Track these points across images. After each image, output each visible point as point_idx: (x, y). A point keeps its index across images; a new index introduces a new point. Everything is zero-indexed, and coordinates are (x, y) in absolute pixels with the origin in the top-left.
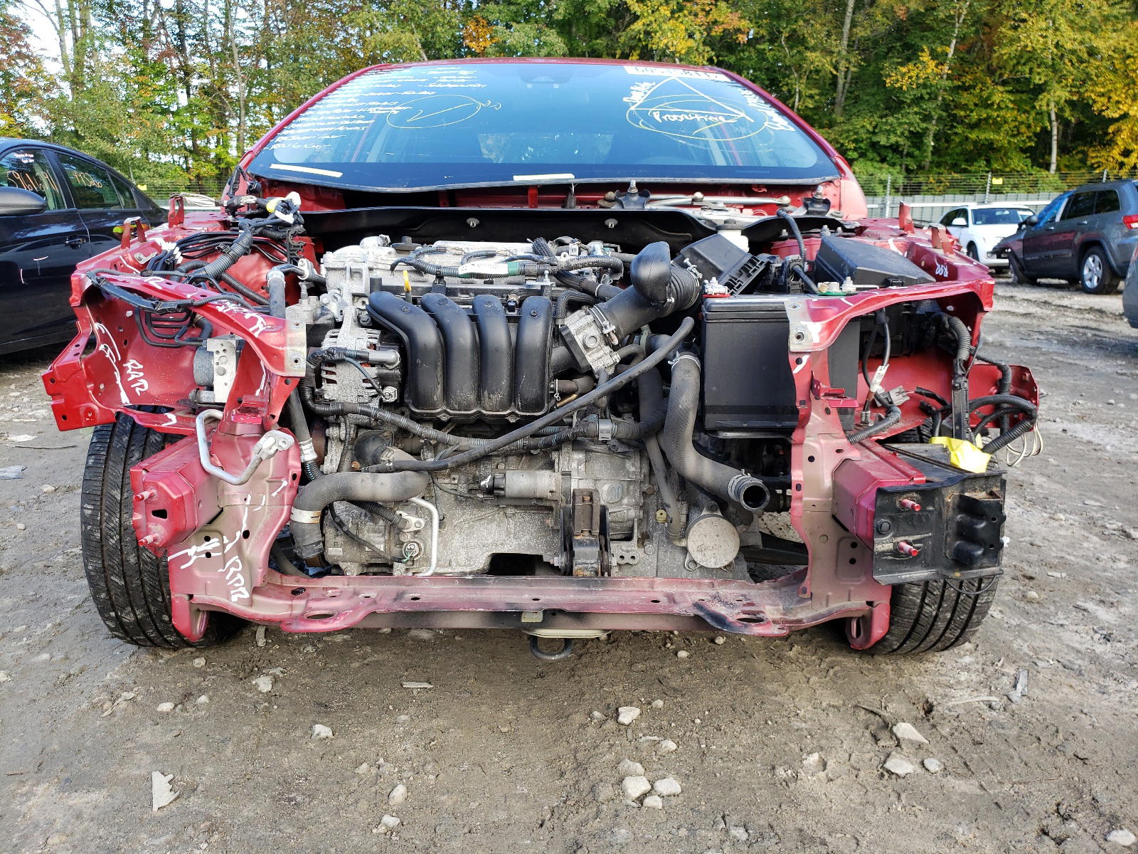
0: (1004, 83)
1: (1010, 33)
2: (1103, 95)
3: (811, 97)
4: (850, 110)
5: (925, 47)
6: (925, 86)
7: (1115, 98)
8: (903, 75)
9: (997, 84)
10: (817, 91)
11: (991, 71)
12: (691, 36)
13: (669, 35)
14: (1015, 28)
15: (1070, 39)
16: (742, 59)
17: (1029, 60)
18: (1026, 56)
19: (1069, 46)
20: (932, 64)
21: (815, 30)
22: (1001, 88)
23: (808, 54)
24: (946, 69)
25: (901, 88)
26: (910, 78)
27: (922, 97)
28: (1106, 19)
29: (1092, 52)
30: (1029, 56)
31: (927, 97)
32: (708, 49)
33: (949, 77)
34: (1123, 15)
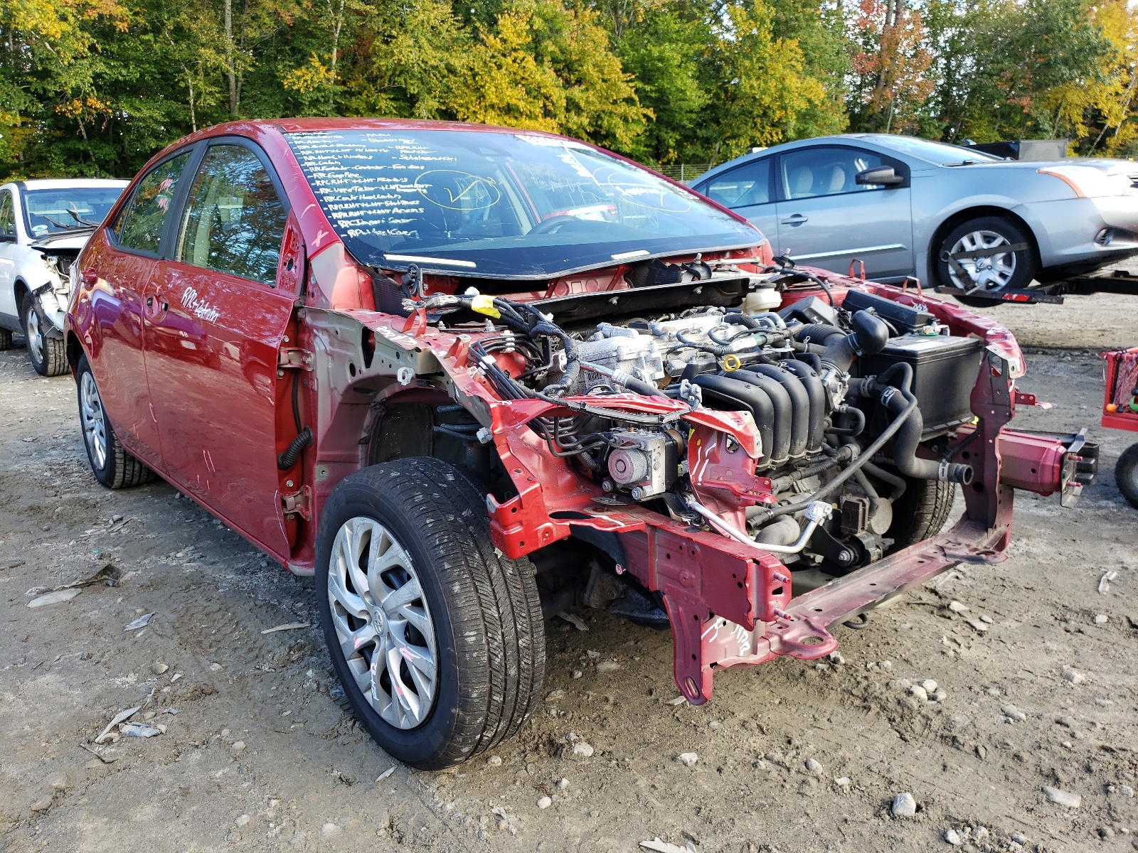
0: (384, 91)
1: (384, 47)
2: (461, 106)
3: (211, 93)
4: (251, 109)
5: (313, 53)
6: (318, 89)
7: (472, 109)
8: (299, 78)
9: (381, 91)
10: (217, 89)
11: (373, 80)
12: (64, 18)
13: (37, 16)
14: (387, 43)
15: (433, 57)
16: (127, 49)
17: (401, 72)
18: (399, 69)
19: (433, 62)
20: (323, 69)
21: (202, 25)
22: (383, 95)
23: (202, 50)
24: (333, 74)
25: (299, 90)
26: (305, 81)
27: (317, 100)
28: (455, 40)
29: (451, 70)
30: (400, 69)
31: (322, 100)
32: (87, 35)
33: (336, 82)
34: (468, 38)
